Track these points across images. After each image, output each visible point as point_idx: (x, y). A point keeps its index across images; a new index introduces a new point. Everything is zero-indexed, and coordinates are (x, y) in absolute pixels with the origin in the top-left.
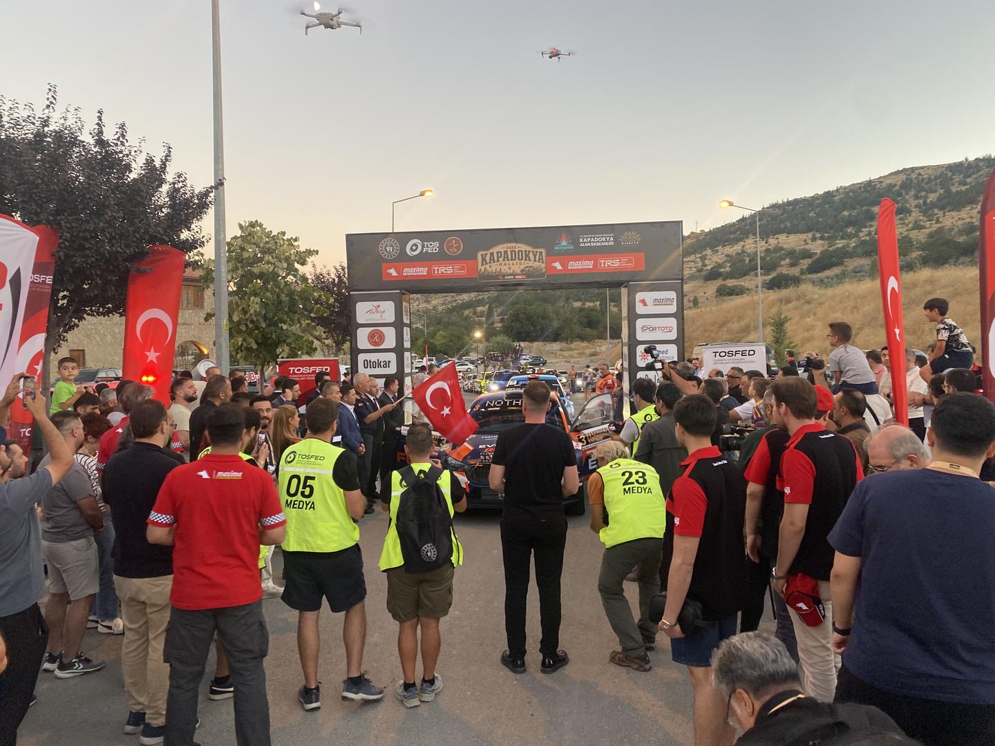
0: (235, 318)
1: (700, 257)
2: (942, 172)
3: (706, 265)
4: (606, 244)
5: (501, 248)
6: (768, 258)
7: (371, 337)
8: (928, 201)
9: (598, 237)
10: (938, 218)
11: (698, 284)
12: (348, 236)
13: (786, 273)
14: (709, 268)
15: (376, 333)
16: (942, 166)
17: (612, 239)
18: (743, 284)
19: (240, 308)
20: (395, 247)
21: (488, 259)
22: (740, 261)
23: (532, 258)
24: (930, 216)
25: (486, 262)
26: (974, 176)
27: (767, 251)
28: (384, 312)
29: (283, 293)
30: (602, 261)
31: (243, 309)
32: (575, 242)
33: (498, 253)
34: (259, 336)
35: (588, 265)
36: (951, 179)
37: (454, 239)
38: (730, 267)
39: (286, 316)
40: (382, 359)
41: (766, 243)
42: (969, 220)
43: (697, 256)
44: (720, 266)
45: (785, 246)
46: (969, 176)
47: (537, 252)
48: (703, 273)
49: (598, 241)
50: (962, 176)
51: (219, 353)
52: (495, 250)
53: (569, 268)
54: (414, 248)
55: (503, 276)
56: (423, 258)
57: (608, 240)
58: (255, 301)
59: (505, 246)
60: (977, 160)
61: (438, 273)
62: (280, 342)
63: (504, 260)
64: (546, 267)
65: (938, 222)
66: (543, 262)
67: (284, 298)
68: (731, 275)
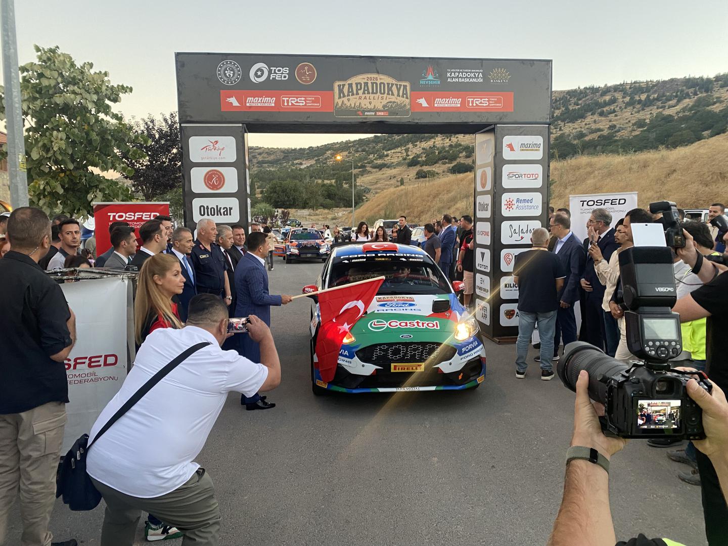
0: (35, 156)
1: (405, 149)
2: (564, 96)
3: (408, 156)
4: (475, 80)
5: (360, 79)
6: (451, 152)
7: (208, 179)
8: (555, 115)
9: (467, 73)
10: (561, 127)
11: (404, 169)
12: (178, 55)
13: (463, 162)
14: (411, 157)
15: (214, 174)
16: (564, 92)
17: (481, 75)
18: (434, 169)
19: (40, 144)
20: (236, 72)
21: (346, 90)
22: (432, 153)
23: (395, 92)
24: (556, 125)
25: (344, 94)
26: (584, 99)
27: (451, 146)
28: (223, 149)
29: (93, 130)
30: (471, 100)
31: (44, 146)
32: (442, 76)
33: (357, 84)
34: (66, 180)
35: (456, 103)
36: (569, 101)
37: (307, 65)
38: (425, 157)
39: (97, 158)
40: (221, 205)
41: (450, 140)
42: (579, 129)
43: (402, 148)
44: (418, 156)
45: (462, 143)
46: (580, 99)
47: (400, 85)
48: (406, 161)
49: (467, 77)
50: (576, 99)
51: (15, 196)
52: (354, 80)
53: (436, 105)
54: (259, 73)
55: (363, 112)
56: (270, 86)
57: (476, 77)
58: (59, 137)
59: (365, 76)
60: (585, 88)
61: (288, 105)
62: (91, 187)
63: (364, 93)
64: (411, 104)
65: (560, 130)
66: (407, 98)
67: (94, 136)
68: (426, 163)
